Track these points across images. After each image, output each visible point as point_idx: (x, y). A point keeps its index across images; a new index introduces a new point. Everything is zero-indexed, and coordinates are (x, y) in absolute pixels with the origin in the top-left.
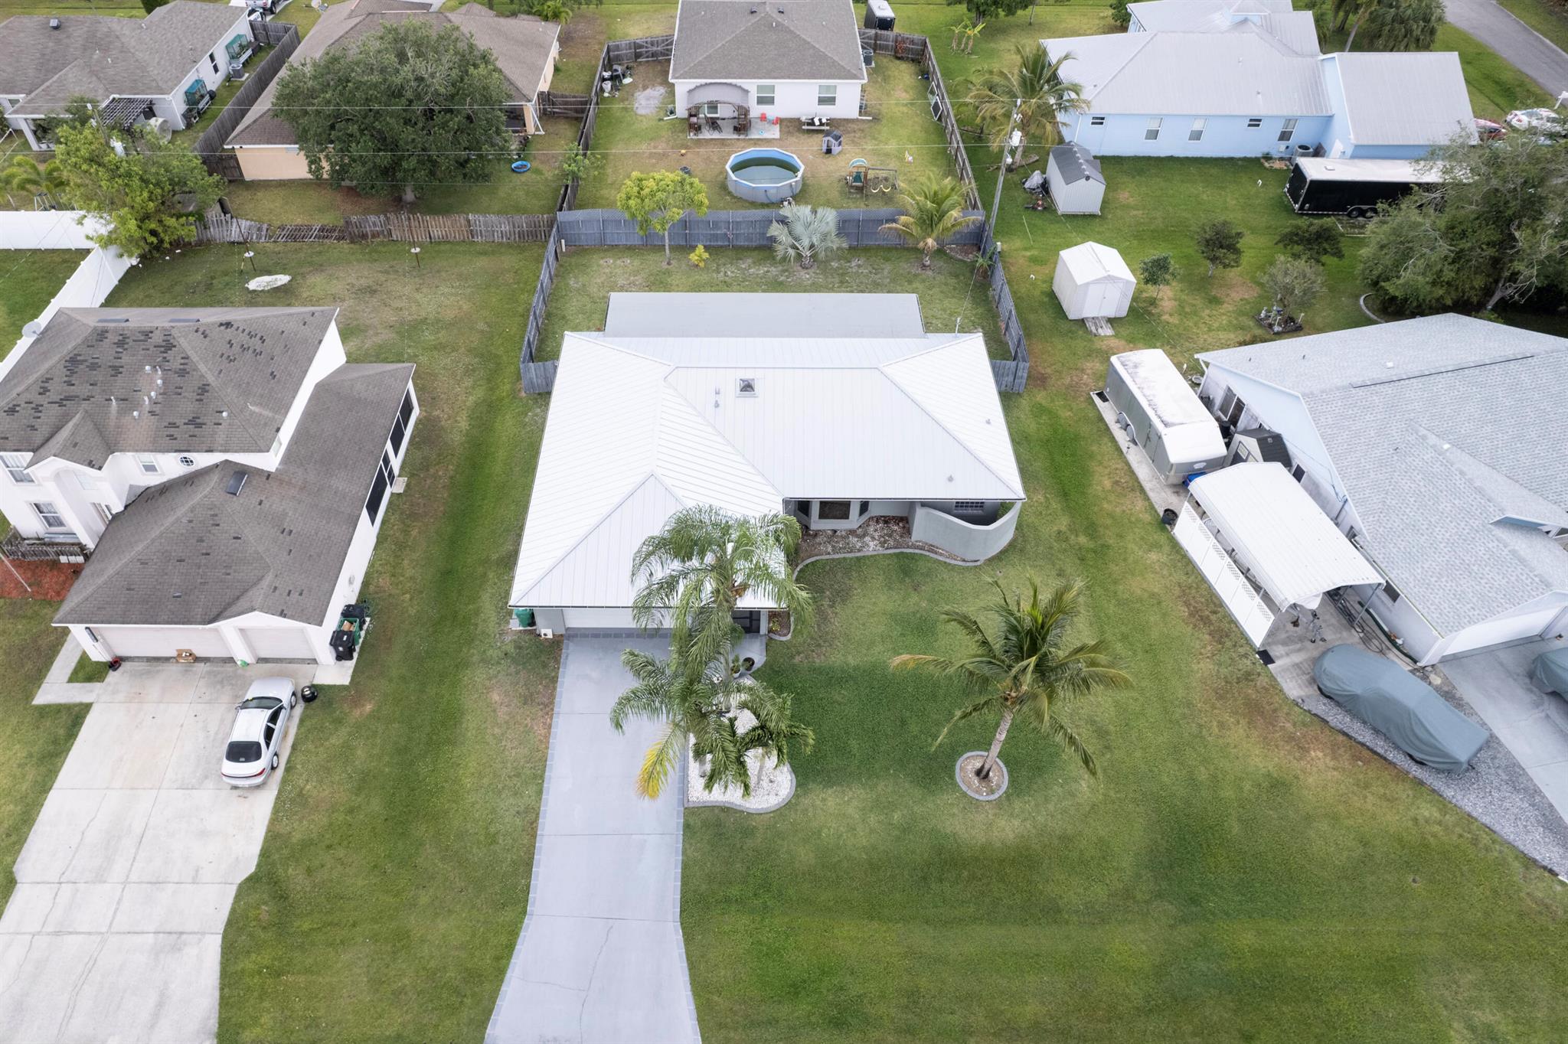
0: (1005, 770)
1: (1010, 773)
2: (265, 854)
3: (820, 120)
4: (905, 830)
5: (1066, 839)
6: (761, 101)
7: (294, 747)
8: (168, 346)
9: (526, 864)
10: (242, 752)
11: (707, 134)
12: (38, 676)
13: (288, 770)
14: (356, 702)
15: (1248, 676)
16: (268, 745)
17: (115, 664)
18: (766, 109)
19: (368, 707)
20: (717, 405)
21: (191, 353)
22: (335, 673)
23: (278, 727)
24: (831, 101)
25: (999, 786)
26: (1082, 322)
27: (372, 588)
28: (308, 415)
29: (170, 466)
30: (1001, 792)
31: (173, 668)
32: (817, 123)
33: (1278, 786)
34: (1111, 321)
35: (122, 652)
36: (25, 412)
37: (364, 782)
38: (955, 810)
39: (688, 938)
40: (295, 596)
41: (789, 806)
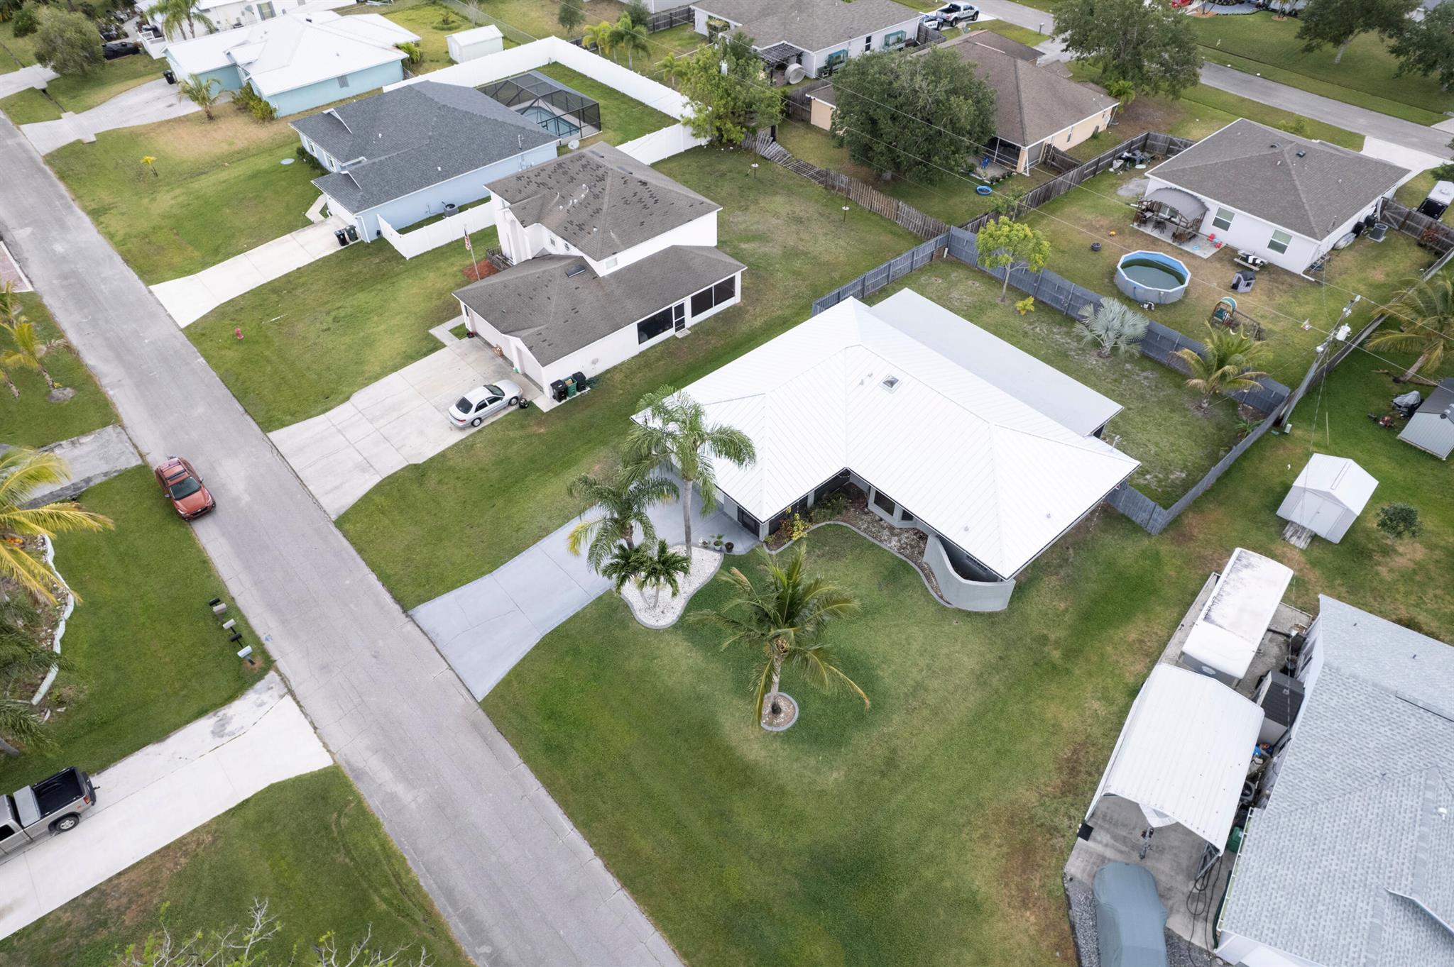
0: (794, 721)
1: (793, 727)
2: (432, 460)
3: (1255, 260)
4: (699, 698)
5: (781, 791)
6: (1217, 223)
7: (492, 424)
8: (602, 179)
9: (515, 551)
10: (464, 405)
11: (1149, 230)
12: (441, 321)
13: (479, 431)
14: (539, 424)
15: (1054, 830)
16: (477, 410)
17: (471, 335)
18: (1219, 232)
19: (542, 430)
20: (862, 383)
21: (608, 188)
22: (545, 402)
23: (490, 407)
24: (1281, 249)
25: (778, 725)
26: (1285, 523)
27: (609, 375)
28: (652, 260)
29: (560, 247)
30: (775, 729)
31: (490, 353)
32: (1250, 260)
33: (972, 906)
34: (1315, 538)
35: (479, 332)
36: (524, 181)
37: (502, 462)
38: (737, 715)
39: (537, 647)
40: (546, 344)
41: (657, 632)
